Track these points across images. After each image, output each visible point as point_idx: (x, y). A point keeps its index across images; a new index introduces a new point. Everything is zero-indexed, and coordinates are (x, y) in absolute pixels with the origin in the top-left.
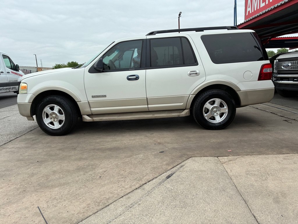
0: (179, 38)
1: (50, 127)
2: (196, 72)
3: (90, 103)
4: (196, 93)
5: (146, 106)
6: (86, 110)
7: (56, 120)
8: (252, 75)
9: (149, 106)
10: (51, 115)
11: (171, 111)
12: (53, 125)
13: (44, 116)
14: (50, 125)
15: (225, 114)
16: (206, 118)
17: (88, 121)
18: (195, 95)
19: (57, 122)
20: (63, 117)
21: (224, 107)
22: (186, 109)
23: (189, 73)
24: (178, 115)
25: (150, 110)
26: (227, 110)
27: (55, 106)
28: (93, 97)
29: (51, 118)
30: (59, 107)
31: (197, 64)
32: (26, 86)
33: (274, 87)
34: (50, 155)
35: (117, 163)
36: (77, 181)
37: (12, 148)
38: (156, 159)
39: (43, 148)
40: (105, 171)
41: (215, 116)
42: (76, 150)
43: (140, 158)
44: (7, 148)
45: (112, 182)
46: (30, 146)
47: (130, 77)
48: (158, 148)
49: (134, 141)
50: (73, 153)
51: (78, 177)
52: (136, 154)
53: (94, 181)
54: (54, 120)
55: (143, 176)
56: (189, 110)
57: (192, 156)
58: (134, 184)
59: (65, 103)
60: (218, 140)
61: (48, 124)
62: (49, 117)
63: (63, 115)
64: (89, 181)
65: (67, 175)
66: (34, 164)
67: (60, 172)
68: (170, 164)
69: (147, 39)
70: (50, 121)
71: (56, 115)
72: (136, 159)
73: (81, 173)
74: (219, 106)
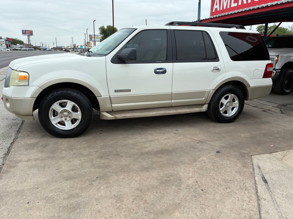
0: (201, 32)
1: (58, 128)
2: (217, 68)
3: (112, 99)
4: (216, 89)
5: (170, 101)
6: (105, 106)
7: (68, 119)
8: (260, 73)
9: (173, 101)
10: (62, 112)
11: (191, 106)
12: (64, 125)
13: (51, 113)
14: (58, 124)
15: (235, 108)
16: (221, 112)
17: (109, 119)
18: (215, 91)
19: (70, 121)
20: (78, 115)
21: (235, 102)
22: (205, 104)
23: (212, 68)
24: (200, 110)
25: (173, 105)
26: (238, 105)
27: (69, 101)
28: (116, 91)
29: (61, 117)
30: (73, 103)
31: (218, 61)
32: (27, 76)
33: (272, 84)
34: (99, 167)
35: (193, 170)
36: (184, 199)
37: (29, 160)
38: (226, 162)
39: (76, 157)
40: (197, 182)
41: (228, 110)
42: (122, 157)
43: (209, 162)
44: (20, 161)
45: (225, 196)
46: (51, 155)
47: (157, 71)
48: (208, 148)
49: (172, 140)
50: (124, 161)
51: (177, 193)
52: (197, 157)
53: (202, 196)
54: (66, 119)
55: (244, 184)
56: (207, 105)
57: (251, 154)
58: (247, 194)
59: (83, 98)
60: (246, 135)
61: (56, 124)
62: (58, 115)
63: (79, 112)
64: (199, 198)
65: (161, 192)
66: (97, 182)
67: (148, 190)
68: (245, 165)
69: (170, 30)
70: (59, 120)
71: (69, 112)
72: (205, 163)
73: (174, 187)
74: (232, 101)
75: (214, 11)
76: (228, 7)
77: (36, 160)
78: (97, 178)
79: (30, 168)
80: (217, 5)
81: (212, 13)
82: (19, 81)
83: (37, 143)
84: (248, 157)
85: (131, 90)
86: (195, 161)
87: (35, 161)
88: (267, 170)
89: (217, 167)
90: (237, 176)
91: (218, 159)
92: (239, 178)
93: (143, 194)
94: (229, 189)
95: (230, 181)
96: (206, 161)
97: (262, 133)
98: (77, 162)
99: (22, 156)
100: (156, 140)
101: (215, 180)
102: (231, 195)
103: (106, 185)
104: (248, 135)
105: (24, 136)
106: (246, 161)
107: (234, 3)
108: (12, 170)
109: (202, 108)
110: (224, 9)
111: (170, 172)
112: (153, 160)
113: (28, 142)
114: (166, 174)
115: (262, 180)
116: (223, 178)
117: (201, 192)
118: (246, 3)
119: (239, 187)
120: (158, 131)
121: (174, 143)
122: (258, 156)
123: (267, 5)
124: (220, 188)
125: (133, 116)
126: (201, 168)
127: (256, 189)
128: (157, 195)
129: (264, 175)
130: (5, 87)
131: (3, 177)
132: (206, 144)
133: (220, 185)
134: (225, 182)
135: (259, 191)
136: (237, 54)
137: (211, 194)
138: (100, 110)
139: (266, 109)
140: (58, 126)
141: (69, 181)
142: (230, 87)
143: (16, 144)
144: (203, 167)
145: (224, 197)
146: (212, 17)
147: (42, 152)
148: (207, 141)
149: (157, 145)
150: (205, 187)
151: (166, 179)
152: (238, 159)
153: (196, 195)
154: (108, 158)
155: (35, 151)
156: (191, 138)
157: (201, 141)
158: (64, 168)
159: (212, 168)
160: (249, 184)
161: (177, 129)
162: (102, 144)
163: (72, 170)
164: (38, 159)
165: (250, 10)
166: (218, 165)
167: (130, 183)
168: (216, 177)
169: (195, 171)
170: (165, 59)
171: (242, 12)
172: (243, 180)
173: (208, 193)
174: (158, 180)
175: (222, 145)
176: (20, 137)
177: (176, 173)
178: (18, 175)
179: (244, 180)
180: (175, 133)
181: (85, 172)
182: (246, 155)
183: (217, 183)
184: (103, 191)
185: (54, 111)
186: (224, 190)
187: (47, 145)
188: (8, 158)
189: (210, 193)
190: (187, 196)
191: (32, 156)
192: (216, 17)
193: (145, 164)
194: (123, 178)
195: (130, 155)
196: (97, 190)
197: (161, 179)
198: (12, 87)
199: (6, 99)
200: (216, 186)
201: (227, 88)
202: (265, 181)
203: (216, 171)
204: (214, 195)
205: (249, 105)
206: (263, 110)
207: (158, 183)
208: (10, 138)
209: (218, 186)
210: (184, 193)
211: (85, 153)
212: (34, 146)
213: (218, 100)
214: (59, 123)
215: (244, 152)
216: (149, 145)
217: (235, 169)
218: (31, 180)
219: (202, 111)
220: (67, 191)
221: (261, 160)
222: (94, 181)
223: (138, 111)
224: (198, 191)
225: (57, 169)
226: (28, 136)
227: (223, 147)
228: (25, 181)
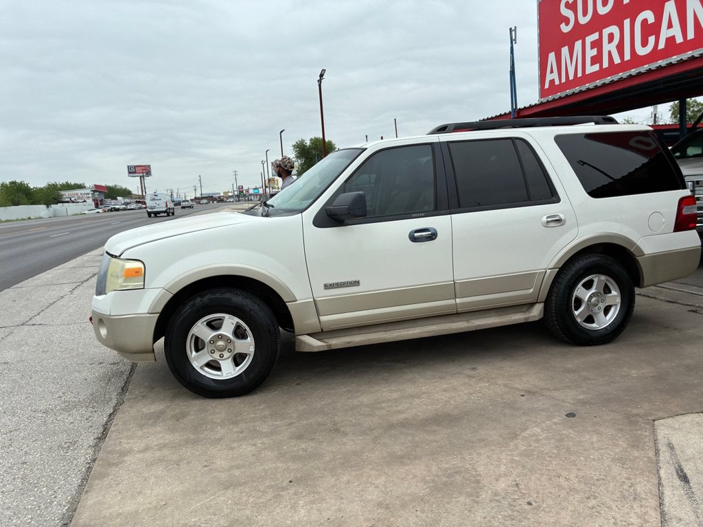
0: (510, 141)
1: (207, 375)
2: (557, 218)
3: (319, 304)
4: (560, 266)
5: (452, 302)
6: (307, 322)
7: (226, 354)
8: (664, 220)
9: (458, 301)
10: (213, 341)
11: (503, 310)
12: (219, 369)
13: (190, 344)
14: (206, 369)
16: (579, 320)
17: (315, 350)
18: (557, 270)
19: (230, 359)
20: (248, 346)
21: (610, 292)
22: (537, 303)
23: (544, 219)
24: (525, 319)
25: (460, 310)
26: (618, 300)
27: (227, 316)
28: (327, 287)
29: (213, 352)
30: (236, 320)
31: (558, 200)
32: (140, 269)
33: (700, 244)
34: (295, 458)
35: (509, 457)
36: (485, 523)
37: (147, 449)
38: (588, 437)
39: (244, 438)
40: (517, 485)
41: (596, 314)
42: (345, 434)
43: (547, 438)
44: (129, 452)
45: (583, 515)
46: (192, 437)
47: (416, 234)
48: (546, 406)
49: (461, 393)
50: (351, 443)
51: (470, 511)
52: (520, 429)
53: (529, 517)
54: (221, 356)
55: (630, 487)
56: (542, 305)
57: (653, 418)
58: (638, 510)
59: (256, 308)
60: (643, 371)
61: (201, 368)
62: (206, 349)
63: (249, 338)
64: (520, 521)
65: (432, 510)
66: (291, 492)
67: (404, 506)
68: (636, 444)
69: (440, 143)
70: (208, 358)
71: (228, 340)
72: (538, 441)
73: (462, 499)
74: (602, 292)
75: (547, 86)
76: (580, 74)
77: (161, 447)
78: (291, 482)
79: (150, 464)
80: (552, 72)
81: (543, 92)
82: (125, 281)
83: (162, 412)
84: (644, 423)
85: (361, 282)
86: (515, 436)
87: (160, 449)
88: (689, 452)
89: (568, 450)
90: (616, 469)
91: (571, 431)
92: (620, 474)
93: (393, 516)
94: (595, 499)
95: (598, 480)
96: (540, 437)
97: (685, 365)
98: (247, 449)
99: (132, 441)
100: (424, 393)
101: (561, 480)
102: (598, 512)
103: (311, 498)
104: (647, 371)
105: (135, 398)
106: (639, 432)
107: (592, 64)
108: (113, 470)
109: (530, 313)
110: (571, 79)
111: (454, 464)
112: (417, 439)
113: (145, 410)
114: (446, 470)
115: (675, 475)
116: (580, 474)
117: (527, 507)
118: (619, 61)
119: (618, 494)
120: (429, 373)
121: (465, 399)
122: (670, 421)
123: (668, 62)
124: (571, 498)
125: (368, 340)
126: (528, 454)
127: (661, 497)
128: (424, 516)
129: (682, 463)
130: (97, 295)
131: (95, 488)
132: (541, 398)
133: (572, 490)
134: (585, 484)
135: (667, 501)
136: (612, 181)
137: (549, 512)
138: (294, 332)
139: (698, 307)
140: (205, 371)
141: (230, 491)
142: (593, 259)
143: (119, 416)
144: (533, 450)
145: (581, 519)
146: (544, 100)
147: (172, 430)
148: (544, 389)
149: (427, 406)
150: (537, 497)
151: (445, 479)
152: (621, 430)
153: (515, 514)
154: (314, 439)
155: (158, 429)
156: (505, 386)
157: (529, 392)
158: (221, 463)
159: (555, 451)
160: (644, 486)
161: (473, 367)
162: (301, 408)
163: (238, 467)
164: (165, 446)
165: (631, 77)
166: (570, 444)
167: (362, 491)
168: (565, 474)
169: (512, 461)
170: (432, 207)
171: (612, 83)
172: (629, 479)
173: (544, 511)
174: (426, 482)
175: (581, 397)
176: (128, 400)
177: (468, 466)
178: (126, 482)
179: (631, 477)
180: (470, 376)
181: (264, 470)
182: (640, 420)
183: (566, 487)
184: (302, 511)
185: (197, 339)
186: (580, 502)
187: (183, 415)
188: (103, 445)
189: (548, 509)
190: (494, 517)
191: (154, 441)
192: (554, 100)
193: (398, 449)
194: (349, 482)
195: (363, 429)
196: (291, 508)
197: (433, 481)
198: (110, 294)
199: (99, 320)
200: (563, 494)
201: (588, 261)
202: (684, 478)
203: (564, 459)
204: (557, 513)
205: (655, 298)
206: (691, 308)
207: (426, 489)
208: (107, 403)
209: (567, 493)
210: (485, 511)
211: (265, 428)
212: (156, 417)
213: (567, 291)
214: (209, 365)
215: (634, 411)
216: (407, 406)
217: (612, 453)
218: (152, 490)
219: (530, 320)
220: (226, 511)
221: (675, 429)
222: (283, 489)
223: (378, 329)
224: (520, 505)
225: (206, 466)
226: (144, 397)
227: (583, 403)
228: (140, 493)
